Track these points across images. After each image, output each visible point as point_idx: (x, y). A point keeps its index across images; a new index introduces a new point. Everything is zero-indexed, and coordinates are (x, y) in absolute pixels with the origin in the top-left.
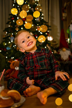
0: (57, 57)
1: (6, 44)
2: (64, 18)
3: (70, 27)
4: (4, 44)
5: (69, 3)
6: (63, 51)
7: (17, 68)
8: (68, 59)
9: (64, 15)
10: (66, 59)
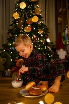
0: (55, 56)
1: (10, 44)
2: (59, 22)
3: (65, 31)
4: (9, 44)
5: (65, 9)
6: (61, 52)
7: (23, 66)
8: (65, 59)
9: (59, 19)
10: (63, 58)
